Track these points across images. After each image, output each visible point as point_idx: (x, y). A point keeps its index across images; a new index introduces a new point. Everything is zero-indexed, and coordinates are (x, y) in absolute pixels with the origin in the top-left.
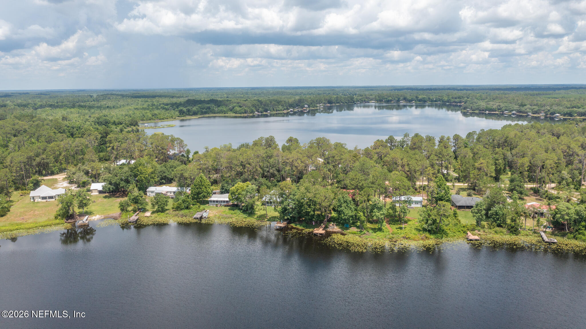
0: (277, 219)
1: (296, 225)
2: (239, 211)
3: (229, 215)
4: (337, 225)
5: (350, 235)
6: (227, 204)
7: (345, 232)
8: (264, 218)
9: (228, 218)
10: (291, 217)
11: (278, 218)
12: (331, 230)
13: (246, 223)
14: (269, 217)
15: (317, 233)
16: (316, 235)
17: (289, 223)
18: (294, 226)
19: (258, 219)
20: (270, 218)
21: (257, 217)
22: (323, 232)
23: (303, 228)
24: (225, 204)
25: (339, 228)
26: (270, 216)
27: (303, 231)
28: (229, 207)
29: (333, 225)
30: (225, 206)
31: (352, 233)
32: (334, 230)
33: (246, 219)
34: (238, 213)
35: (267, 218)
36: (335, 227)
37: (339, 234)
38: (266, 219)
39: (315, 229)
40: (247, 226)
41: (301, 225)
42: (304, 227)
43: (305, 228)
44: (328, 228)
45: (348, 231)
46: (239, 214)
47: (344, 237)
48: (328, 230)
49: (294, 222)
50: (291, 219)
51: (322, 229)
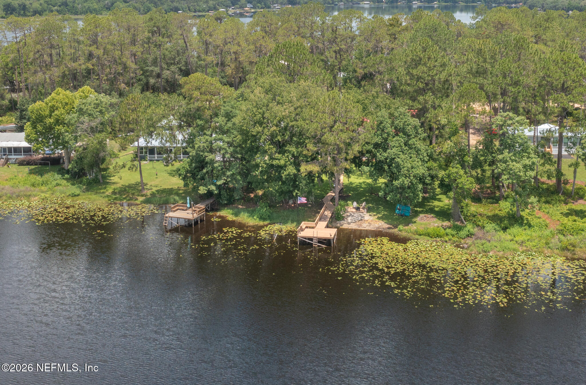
0: (177, 198)
1: (236, 214)
2: (58, 176)
3: (22, 188)
4: (369, 210)
5: (425, 242)
6: (28, 158)
7: (402, 230)
8: (133, 194)
9: (18, 196)
10: (219, 187)
11: (178, 194)
12: (353, 226)
13: (72, 210)
14: (149, 193)
15: (311, 239)
16: (306, 243)
17: (213, 208)
18: (230, 217)
19: (115, 199)
20: (153, 195)
21: (114, 193)
22: (330, 233)
23: (261, 223)
24: (22, 157)
25: (379, 218)
26: (154, 189)
27: (262, 233)
28: (33, 167)
29: (358, 209)
30: (21, 163)
31: (428, 235)
32: (365, 226)
33: (75, 198)
34: (54, 183)
35: (142, 196)
36: (367, 217)
37: (385, 240)
38: (141, 199)
39: (303, 224)
40: (71, 221)
41: (252, 214)
42: (264, 219)
43: (266, 223)
44: (343, 218)
45: (413, 227)
46: (58, 185)
47: (405, 250)
48: (345, 226)
49: (230, 203)
50: (219, 195)
51: (325, 223)
